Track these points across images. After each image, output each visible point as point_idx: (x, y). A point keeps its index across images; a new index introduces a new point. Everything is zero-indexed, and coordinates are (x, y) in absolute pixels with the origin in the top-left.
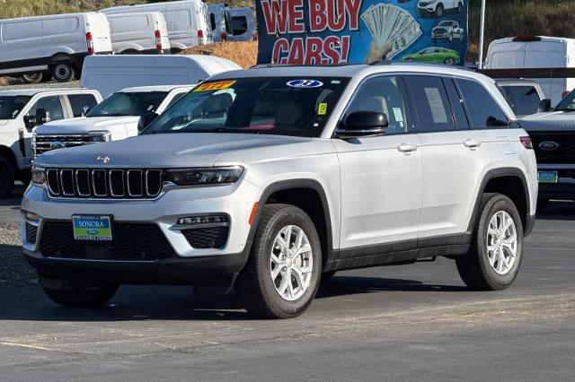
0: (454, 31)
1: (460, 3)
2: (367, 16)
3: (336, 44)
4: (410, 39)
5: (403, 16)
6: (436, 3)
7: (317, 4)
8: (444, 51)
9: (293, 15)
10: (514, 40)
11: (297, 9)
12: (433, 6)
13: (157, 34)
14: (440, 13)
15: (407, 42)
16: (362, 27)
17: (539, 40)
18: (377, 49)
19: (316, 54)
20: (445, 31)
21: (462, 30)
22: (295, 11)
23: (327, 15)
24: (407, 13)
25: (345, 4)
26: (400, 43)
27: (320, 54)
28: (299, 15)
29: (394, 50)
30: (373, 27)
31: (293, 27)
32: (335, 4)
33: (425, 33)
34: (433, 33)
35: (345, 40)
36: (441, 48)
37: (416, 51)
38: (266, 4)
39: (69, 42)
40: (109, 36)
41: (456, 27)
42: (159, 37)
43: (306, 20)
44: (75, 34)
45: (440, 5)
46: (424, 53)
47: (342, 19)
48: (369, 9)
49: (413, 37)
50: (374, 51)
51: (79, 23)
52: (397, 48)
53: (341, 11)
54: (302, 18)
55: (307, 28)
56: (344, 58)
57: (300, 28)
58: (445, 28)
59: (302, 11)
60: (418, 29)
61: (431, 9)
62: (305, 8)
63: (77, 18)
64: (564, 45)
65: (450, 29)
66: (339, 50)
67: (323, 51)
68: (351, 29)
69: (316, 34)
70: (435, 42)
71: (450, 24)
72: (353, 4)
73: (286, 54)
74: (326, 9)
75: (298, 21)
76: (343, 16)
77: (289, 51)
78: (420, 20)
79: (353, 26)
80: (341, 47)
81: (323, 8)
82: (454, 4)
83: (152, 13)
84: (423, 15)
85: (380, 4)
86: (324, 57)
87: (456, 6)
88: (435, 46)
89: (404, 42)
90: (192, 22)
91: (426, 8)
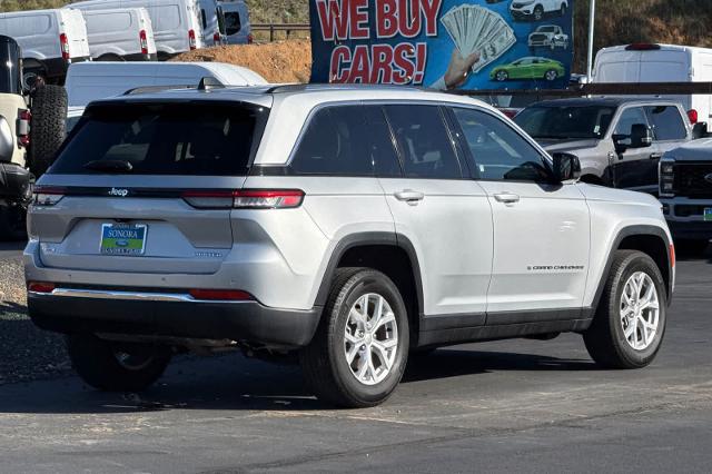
0: (557, 37)
1: (564, 4)
2: (447, 18)
3: (410, 53)
4: (501, 47)
5: (493, 20)
6: (533, 5)
7: (386, 5)
8: (546, 62)
9: (355, 18)
10: (627, 49)
11: (360, 10)
12: (531, 8)
13: (143, 35)
14: (538, 17)
15: (498, 51)
16: (443, 33)
17: (658, 48)
18: (461, 58)
19: (385, 65)
20: (546, 37)
21: (566, 37)
22: (358, 13)
23: (398, 18)
24: (498, 16)
25: (420, 4)
26: (490, 52)
27: (390, 65)
28: (363, 17)
29: (482, 60)
30: (456, 32)
31: (355, 32)
32: (409, 6)
33: (521, 40)
34: (530, 41)
35: (421, 48)
36: (541, 58)
37: (508, 62)
38: (322, 4)
39: (39, 45)
40: (85, 38)
41: (558, 33)
42: (145, 38)
43: (371, 24)
44: (46, 35)
45: (539, 7)
46: (519, 63)
47: (416, 23)
48: (451, 12)
49: (504, 44)
50: (457, 62)
51: (52, 23)
52: (486, 57)
53: (416, 14)
54: (367, 21)
55: (373, 33)
56: (420, 69)
57: (365, 33)
58: (546, 34)
59: (366, 13)
60: (511, 36)
61: (528, 12)
62: (371, 9)
63: (49, 16)
64: (688, 55)
65: (551, 35)
66: (413, 59)
67: (393, 60)
68: (427, 35)
69: (384, 41)
70: (533, 51)
71: (551, 30)
72: (431, 4)
73: (348, 65)
74: (397, 10)
75: (361, 25)
76: (417, 20)
77: (351, 60)
78: (514, 24)
79: (431, 31)
80: (416, 56)
81: (393, 10)
82: (556, 4)
83: (136, 9)
84: (517, 18)
85: (465, 6)
86: (395, 68)
87: (559, 8)
88: (534, 55)
89: (494, 50)
90: (182, 20)
91: (521, 10)
